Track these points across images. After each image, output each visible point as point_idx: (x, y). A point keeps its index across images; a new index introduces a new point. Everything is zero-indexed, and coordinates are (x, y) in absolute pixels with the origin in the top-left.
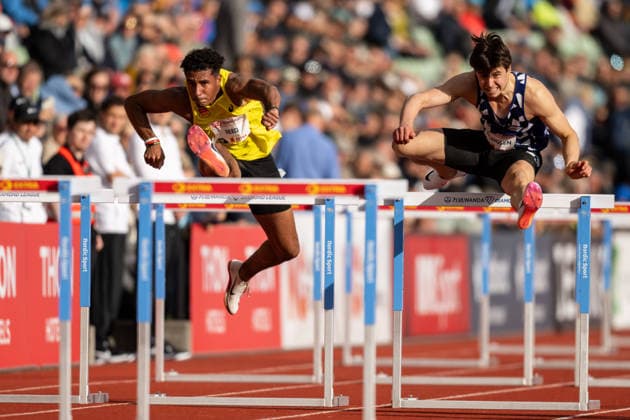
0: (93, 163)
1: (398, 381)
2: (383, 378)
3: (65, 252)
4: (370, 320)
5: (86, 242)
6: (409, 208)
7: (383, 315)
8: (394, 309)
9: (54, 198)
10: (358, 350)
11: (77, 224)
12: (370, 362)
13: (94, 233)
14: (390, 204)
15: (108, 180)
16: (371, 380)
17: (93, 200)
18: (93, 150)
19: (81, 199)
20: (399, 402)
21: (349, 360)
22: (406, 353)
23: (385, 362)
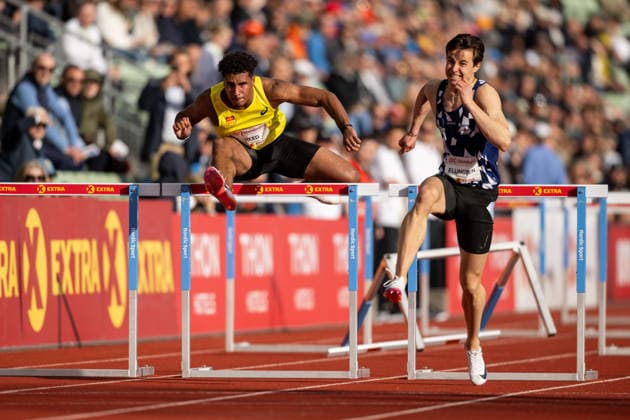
0: (374, 172)
1: (603, 335)
2: (592, 332)
3: (353, 239)
4: (581, 289)
5: (369, 232)
6: (611, 205)
7: (591, 285)
8: (600, 280)
9: (345, 199)
10: (573, 312)
11: (361, 219)
12: (582, 320)
13: (375, 226)
14: (597, 201)
15: (384, 186)
16: (582, 334)
17: (374, 199)
18: (375, 163)
19: (365, 199)
20: (604, 350)
21: (566, 319)
22: (609, 312)
23: (592, 320)
